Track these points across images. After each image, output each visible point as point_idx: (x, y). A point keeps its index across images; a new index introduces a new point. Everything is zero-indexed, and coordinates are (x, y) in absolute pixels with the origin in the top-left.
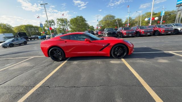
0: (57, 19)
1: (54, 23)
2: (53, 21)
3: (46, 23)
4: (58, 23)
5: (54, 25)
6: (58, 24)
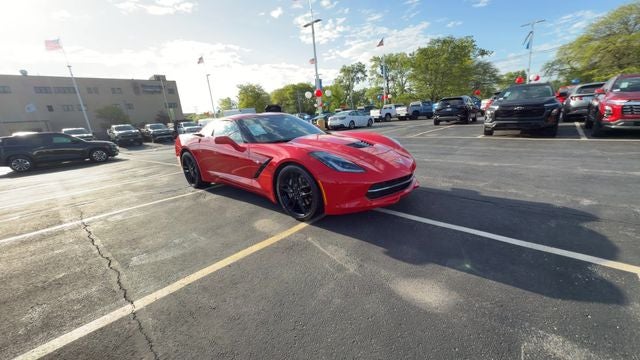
0: (372, 60)
1: (363, 72)
2: (361, 68)
3: (342, 74)
4: (373, 72)
5: (363, 79)
6: (375, 76)
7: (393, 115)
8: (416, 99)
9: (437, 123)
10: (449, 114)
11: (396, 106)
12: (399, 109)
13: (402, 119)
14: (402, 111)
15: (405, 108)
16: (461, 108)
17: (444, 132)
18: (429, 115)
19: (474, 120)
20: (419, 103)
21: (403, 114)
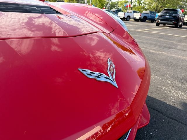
7: (131, 17)
8: (146, 10)
9: (158, 24)
10: (167, 20)
11: (134, 12)
12: (135, 14)
13: (136, 20)
14: (137, 16)
15: (139, 14)
16: (176, 17)
17: (162, 31)
18: (153, 20)
19: (181, 27)
20: (148, 12)
21: (138, 17)
